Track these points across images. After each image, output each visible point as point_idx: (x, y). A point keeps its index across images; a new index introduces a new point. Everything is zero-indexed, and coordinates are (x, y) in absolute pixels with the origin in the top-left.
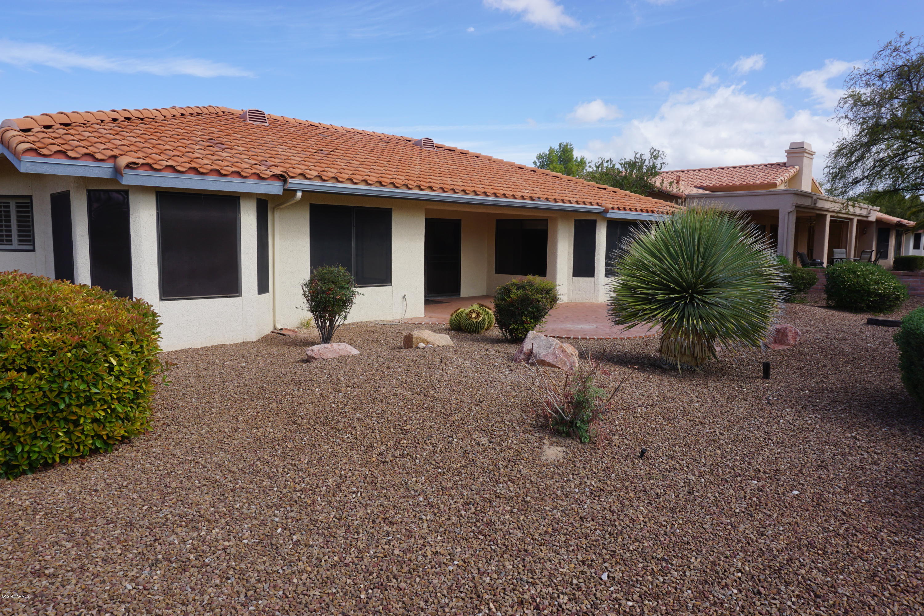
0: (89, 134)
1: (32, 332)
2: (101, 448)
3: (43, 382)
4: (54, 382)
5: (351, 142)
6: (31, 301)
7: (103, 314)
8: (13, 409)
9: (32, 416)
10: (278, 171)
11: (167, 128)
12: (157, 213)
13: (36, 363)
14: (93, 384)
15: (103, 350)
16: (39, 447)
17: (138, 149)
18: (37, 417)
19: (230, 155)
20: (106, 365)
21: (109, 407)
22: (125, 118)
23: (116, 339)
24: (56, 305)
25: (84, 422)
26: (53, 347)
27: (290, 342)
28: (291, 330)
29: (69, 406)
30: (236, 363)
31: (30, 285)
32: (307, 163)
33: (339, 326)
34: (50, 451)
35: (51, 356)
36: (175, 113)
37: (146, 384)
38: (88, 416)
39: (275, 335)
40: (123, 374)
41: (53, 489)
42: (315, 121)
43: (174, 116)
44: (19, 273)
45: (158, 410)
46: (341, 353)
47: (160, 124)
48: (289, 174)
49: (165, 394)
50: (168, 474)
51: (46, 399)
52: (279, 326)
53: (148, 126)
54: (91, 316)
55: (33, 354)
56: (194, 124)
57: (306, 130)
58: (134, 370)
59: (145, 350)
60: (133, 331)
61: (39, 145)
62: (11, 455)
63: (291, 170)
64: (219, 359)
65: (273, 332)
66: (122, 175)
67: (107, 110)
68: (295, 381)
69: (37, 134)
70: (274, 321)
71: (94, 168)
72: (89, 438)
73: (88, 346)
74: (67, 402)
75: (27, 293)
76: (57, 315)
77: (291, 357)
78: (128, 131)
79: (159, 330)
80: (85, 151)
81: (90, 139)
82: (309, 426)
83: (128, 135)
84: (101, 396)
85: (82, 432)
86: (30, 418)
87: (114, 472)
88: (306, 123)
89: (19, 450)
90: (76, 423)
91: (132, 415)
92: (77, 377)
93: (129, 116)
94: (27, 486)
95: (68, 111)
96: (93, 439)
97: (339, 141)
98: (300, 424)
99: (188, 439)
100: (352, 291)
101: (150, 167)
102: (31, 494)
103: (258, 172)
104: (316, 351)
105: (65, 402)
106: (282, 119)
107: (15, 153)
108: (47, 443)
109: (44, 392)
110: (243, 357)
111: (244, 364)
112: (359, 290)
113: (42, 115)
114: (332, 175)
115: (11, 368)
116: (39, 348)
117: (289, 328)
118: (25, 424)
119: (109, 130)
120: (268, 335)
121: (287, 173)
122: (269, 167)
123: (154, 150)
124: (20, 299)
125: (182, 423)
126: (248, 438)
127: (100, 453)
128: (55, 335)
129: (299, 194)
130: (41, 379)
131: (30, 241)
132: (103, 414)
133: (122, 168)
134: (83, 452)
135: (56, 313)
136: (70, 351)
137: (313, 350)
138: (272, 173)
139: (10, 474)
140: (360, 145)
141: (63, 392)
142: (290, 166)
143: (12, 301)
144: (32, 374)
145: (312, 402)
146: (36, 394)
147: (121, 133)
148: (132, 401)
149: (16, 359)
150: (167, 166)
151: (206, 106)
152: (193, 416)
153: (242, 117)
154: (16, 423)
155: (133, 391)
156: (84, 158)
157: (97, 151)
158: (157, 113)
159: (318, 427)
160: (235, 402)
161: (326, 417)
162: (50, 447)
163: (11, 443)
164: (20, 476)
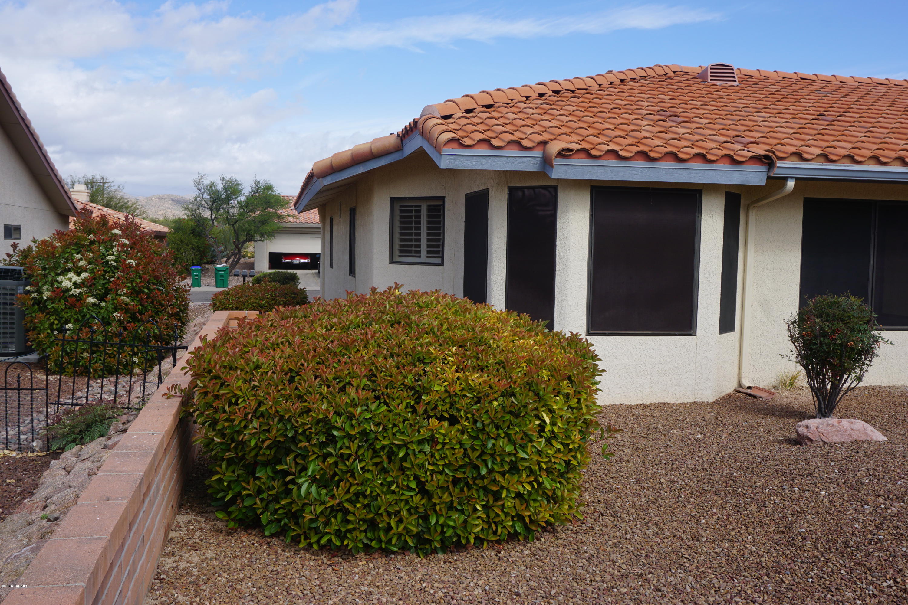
0: (514, 116)
1: (457, 371)
2: (520, 534)
3: (465, 437)
4: (476, 438)
5: (869, 99)
6: (456, 331)
7: (536, 353)
8: (431, 468)
9: (451, 478)
10: (760, 150)
11: (603, 101)
12: (591, 216)
13: (459, 411)
14: (520, 446)
15: (535, 401)
16: (454, 521)
17: (571, 131)
18: (456, 481)
19: (689, 131)
20: (537, 422)
21: (536, 480)
22: (554, 92)
23: (550, 389)
24: (482, 338)
25: (507, 496)
26: (479, 392)
27: (765, 409)
28: (763, 390)
29: (491, 471)
30: (687, 432)
31: (453, 310)
32: (803, 136)
33: (850, 389)
34: (465, 527)
35: (476, 404)
36: (613, 79)
37: (581, 453)
38: (511, 489)
39: (741, 395)
40: (555, 437)
41: (468, 581)
42: (808, 72)
43: (611, 83)
44: (442, 294)
45: (586, 490)
46: (855, 436)
47: (594, 96)
48: (777, 153)
49: (593, 468)
50: (609, 589)
51: (467, 460)
52: (746, 383)
53: (581, 100)
54: (521, 354)
55: (457, 399)
56: (637, 91)
57: (794, 87)
58: (569, 433)
59: (583, 406)
60: (569, 378)
61: (461, 133)
62: (423, 525)
63: (780, 147)
64: (662, 424)
65: (736, 391)
66: (552, 166)
67: (533, 83)
68: (784, 474)
69: (458, 121)
70: (739, 375)
71: (520, 159)
72: (509, 518)
73: (518, 395)
74: (490, 467)
75: (451, 320)
76: (483, 350)
77: (770, 434)
78: (558, 108)
79: (597, 378)
80: (510, 137)
81: (515, 122)
82: (816, 553)
83: (559, 113)
84: (527, 464)
85: (503, 507)
86: (447, 482)
87: (536, 569)
88: (795, 76)
89: (433, 521)
90: (497, 496)
91: (559, 494)
92: (503, 435)
93: (558, 88)
94: (439, 570)
95: (490, 89)
96: (513, 520)
97: (851, 99)
98: (800, 547)
99: (630, 539)
100: (874, 336)
101: (586, 153)
102: (443, 582)
103: (731, 153)
104: (812, 428)
105: (487, 466)
106: (757, 74)
107: (436, 147)
108: (463, 518)
109: (465, 450)
110: (696, 425)
111: (699, 436)
112: (885, 334)
113: (464, 96)
114: (844, 152)
115: (432, 414)
116: (464, 393)
117: (761, 386)
118: (441, 488)
119: (536, 108)
120: (729, 395)
121: (774, 153)
122: (746, 145)
123: (591, 131)
124: (445, 326)
125: (619, 515)
126: (718, 554)
127: (519, 540)
128: (481, 376)
129: (791, 184)
130: (463, 433)
131: (438, 252)
132: (529, 488)
133: (553, 157)
134: (500, 536)
135: (482, 348)
136: (496, 400)
137: (807, 427)
138: (752, 154)
139: (421, 549)
140: (885, 102)
141: (486, 453)
142: (777, 141)
143: (436, 330)
144: (454, 425)
145: (817, 513)
146: (457, 451)
147: (549, 112)
148: (562, 475)
149: (439, 403)
150: (609, 152)
151: (652, 66)
152: (633, 506)
153: (702, 76)
154: (433, 486)
155: (565, 461)
156: (510, 147)
157: (524, 136)
158: (591, 82)
159: (831, 556)
160: (692, 494)
161: (846, 544)
162: (465, 521)
163: (425, 510)
164: (431, 554)
